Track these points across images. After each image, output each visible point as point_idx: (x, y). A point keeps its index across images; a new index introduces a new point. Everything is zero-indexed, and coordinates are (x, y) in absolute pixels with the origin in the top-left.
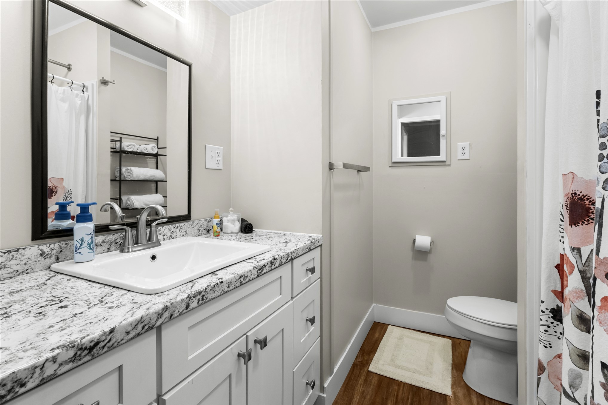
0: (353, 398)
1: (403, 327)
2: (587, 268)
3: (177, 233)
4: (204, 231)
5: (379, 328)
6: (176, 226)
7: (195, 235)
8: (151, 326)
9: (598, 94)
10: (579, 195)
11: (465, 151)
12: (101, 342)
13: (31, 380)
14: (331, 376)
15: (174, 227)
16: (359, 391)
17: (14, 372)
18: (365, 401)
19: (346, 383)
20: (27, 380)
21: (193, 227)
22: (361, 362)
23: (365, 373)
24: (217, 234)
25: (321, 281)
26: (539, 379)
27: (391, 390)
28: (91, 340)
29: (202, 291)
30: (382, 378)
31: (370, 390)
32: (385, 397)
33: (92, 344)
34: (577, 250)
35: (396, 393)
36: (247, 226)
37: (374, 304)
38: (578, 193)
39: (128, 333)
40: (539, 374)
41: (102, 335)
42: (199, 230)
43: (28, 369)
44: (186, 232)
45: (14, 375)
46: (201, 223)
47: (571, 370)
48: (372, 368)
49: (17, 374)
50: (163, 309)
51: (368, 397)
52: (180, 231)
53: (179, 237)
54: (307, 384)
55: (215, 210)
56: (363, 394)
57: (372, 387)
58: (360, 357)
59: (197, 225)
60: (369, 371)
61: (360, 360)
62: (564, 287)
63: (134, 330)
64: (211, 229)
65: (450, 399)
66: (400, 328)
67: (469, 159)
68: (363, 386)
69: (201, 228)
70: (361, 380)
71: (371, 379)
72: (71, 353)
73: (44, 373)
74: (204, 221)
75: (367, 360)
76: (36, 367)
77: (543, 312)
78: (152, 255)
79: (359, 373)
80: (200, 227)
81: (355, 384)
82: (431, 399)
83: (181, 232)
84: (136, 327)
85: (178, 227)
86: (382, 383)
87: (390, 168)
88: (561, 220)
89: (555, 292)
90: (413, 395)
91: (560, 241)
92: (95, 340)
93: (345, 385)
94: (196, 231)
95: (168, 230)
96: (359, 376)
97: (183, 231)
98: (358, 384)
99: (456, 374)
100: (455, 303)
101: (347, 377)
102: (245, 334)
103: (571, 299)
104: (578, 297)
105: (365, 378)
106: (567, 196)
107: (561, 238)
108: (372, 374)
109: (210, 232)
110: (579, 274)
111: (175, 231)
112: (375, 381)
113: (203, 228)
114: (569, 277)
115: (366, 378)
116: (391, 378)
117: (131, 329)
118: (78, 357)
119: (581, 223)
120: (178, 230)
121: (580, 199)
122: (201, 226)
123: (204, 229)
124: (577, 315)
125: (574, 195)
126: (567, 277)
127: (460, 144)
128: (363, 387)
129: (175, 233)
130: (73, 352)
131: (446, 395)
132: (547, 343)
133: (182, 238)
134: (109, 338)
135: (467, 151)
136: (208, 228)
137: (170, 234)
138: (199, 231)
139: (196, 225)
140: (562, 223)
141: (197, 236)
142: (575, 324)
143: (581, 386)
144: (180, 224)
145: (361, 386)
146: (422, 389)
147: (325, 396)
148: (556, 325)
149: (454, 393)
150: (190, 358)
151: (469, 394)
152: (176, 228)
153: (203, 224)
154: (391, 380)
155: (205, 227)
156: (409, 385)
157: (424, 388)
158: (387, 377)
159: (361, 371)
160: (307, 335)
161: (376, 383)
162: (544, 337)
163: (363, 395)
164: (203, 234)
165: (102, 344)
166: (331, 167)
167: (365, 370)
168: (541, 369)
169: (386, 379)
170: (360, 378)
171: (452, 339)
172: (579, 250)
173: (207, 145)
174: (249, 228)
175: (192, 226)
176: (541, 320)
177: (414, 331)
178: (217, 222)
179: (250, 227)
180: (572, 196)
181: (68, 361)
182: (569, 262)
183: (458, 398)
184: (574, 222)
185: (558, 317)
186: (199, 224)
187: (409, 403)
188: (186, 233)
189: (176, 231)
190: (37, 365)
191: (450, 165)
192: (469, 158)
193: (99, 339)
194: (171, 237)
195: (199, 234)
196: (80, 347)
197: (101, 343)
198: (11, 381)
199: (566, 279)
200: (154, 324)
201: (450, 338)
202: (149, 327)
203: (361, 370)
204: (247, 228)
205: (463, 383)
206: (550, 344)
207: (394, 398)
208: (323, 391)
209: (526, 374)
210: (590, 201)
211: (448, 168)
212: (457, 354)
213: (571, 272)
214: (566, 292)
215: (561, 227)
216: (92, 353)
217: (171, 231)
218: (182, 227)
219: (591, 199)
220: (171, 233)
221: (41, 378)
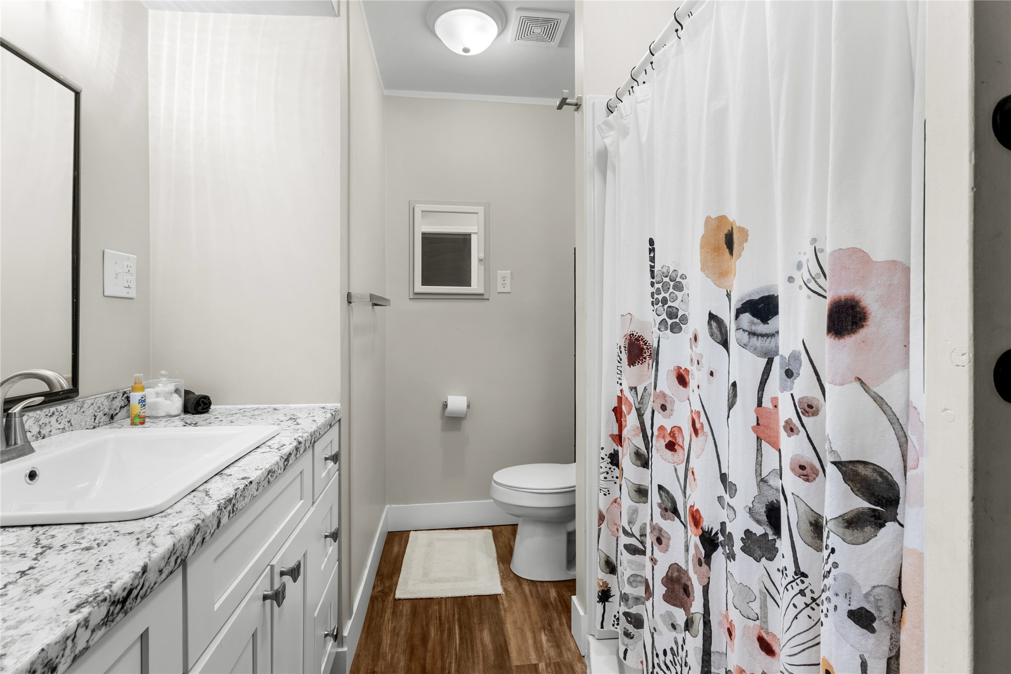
0: (382, 642)
1: (429, 530)
2: (641, 406)
3: (51, 426)
4: (104, 417)
5: (397, 539)
6: (50, 411)
7: (88, 427)
8: (183, 557)
9: (651, 242)
10: (636, 336)
11: (506, 282)
12: (134, 589)
13: (63, 660)
14: (350, 619)
15: (47, 413)
16: (387, 629)
17: (43, 650)
18: (399, 639)
19: (367, 625)
20: (57, 660)
21: (84, 412)
22: (382, 591)
23: (390, 604)
24: (141, 420)
25: (340, 475)
26: (600, 530)
27: (430, 613)
28: (124, 587)
29: (233, 498)
30: (414, 602)
31: (404, 623)
32: (424, 624)
33: (125, 594)
34: (634, 389)
35: (438, 614)
36: (201, 401)
37: (387, 506)
38: (635, 334)
39: (161, 571)
40: (600, 525)
41: (135, 578)
42: (95, 416)
43: (59, 642)
44: (69, 422)
45: (44, 654)
46: (99, 403)
47: (630, 507)
48: (399, 594)
49: (47, 653)
50: (195, 530)
51: (403, 632)
52: (57, 421)
53: (56, 434)
54: (326, 635)
55: (135, 375)
56: (394, 631)
57: (404, 618)
58: (378, 585)
59: (92, 407)
60: (395, 599)
61: (379, 589)
62: (623, 428)
63: (167, 567)
64: (117, 414)
65: (502, 597)
66: (427, 531)
67: (510, 293)
68: (392, 621)
69: (98, 413)
70: (388, 615)
71: (401, 608)
72: (104, 610)
73: (76, 647)
74: (104, 397)
75: (389, 587)
76: (68, 638)
77: (603, 459)
78: (28, 472)
79: (383, 607)
80: (97, 411)
81: (380, 623)
82: (480, 605)
83: (59, 422)
84: (169, 561)
85: (53, 414)
86: (418, 608)
87: (411, 302)
88: (618, 361)
89: (612, 436)
90: (460, 608)
91: (618, 383)
92: (128, 587)
93: (365, 629)
94: (90, 421)
95: (34, 422)
96: (383, 610)
97: (63, 421)
98: (384, 621)
99: (503, 568)
100: (502, 476)
101: (366, 617)
102: (268, 565)
103: (630, 438)
104: (635, 434)
105: (392, 611)
106: (625, 337)
107: (618, 380)
108: (401, 601)
109: (116, 418)
110: (636, 412)
111: (47, 422)
112: (406, 609)
113: (102, 412)
114: (628, 417)
115: (394, 609)
116: (428, 598)
117: (164, 565)
118: (111, 616)
119: (637, 362)
120: (53, 419)
121: (637, 339)
122: (99, 408)
123: (105, 415)
124: (634, 452)
125: (632, 336)
126: (626, 417)
127: (500, 273)
128: (392, 623)
129: (48, 426)
130: (106, 608)
131: (496, 595)
132: (606, 490)
133: (61, 434)
134: (142, 581)
135: (508, 281)
136: (112, 412)
137: (38, 430)
138: (95, 419)
139: (89, 407)
140: (619, 365)
141: (90, 429)
142: (632, 461)
143: (637, 519)
144: (57, 407)
145: (389, 623)
146: (468, 598)
147: (345, 649)
148: (613, 470)
149: (505, 590)
150: (216, 607)
151: (520, 585)
152: (50, 416)
153: (103, 405)
154: (429, 600)
155: (106, 410)
156: (452, 599)
157: (471, 596)
158: (422, 599)
159: (385, 604)
160: (326, 559)
161: (409, 611)
162: (604, 484)
163: (395, 633)
164: (102, 424)
165: (135, 592)
166: (349, 299)
167: (391, 600)
168: (601, 518)
169: (421, 601)
170: (385, 612)
171: (492, 528)
172: (635, 388)
173: (107, 251)
174: (205, 404)
175: (82, 410)
176: (601, 468)
177: (446, 530)
178: (140, 398)
179: (207, 402)
180: (631, 337)
181: (101, 624)
182: (627, 402)
183: (510, 593)
184: (632, 362)
185: (615, 462)
186: (94, 405)
187: (456, 619)
188: (69, 424)
189: (50, 422)
190: (68, 634)
191: (489, 299)
192: (510, 291)
193: (132, 585)
194: (39, 436)
195: (94, 424)
196: (113, 599)
197: (133, 591)
198: (41, 665)
199: (625, 419)
200: (186, 555)
201: (489, 527)
202: (182, 560)
203: (384, 601)
204: (200, 405)
205: (512, 575)
206: (608, 491)
207: (436, 620)
208: (343, 644)
209: (585, 531)
210: (644, 342)
211: (486, 302)
212: (500, 544)
213: (629, 413)
214: (625, 433)
215: (619, 368)
216: (125, 608)
217: (41, 423)
218: (61, 413)
219: (644, 340)
220: (40, 426)
221: (73, 655)
